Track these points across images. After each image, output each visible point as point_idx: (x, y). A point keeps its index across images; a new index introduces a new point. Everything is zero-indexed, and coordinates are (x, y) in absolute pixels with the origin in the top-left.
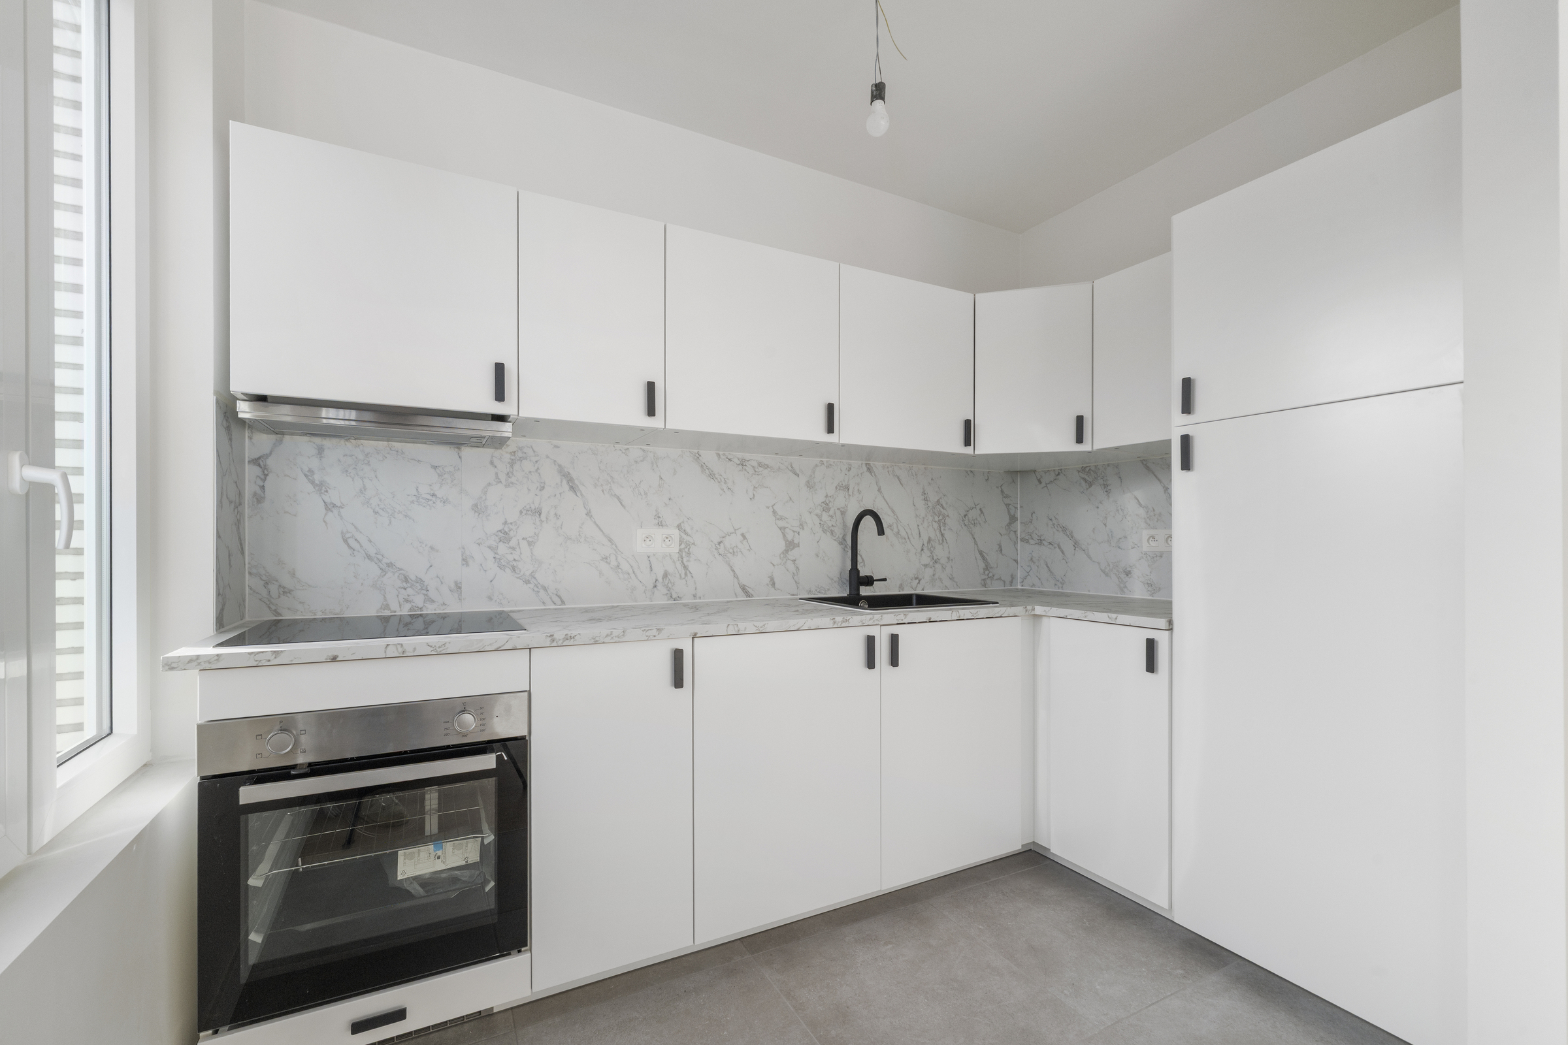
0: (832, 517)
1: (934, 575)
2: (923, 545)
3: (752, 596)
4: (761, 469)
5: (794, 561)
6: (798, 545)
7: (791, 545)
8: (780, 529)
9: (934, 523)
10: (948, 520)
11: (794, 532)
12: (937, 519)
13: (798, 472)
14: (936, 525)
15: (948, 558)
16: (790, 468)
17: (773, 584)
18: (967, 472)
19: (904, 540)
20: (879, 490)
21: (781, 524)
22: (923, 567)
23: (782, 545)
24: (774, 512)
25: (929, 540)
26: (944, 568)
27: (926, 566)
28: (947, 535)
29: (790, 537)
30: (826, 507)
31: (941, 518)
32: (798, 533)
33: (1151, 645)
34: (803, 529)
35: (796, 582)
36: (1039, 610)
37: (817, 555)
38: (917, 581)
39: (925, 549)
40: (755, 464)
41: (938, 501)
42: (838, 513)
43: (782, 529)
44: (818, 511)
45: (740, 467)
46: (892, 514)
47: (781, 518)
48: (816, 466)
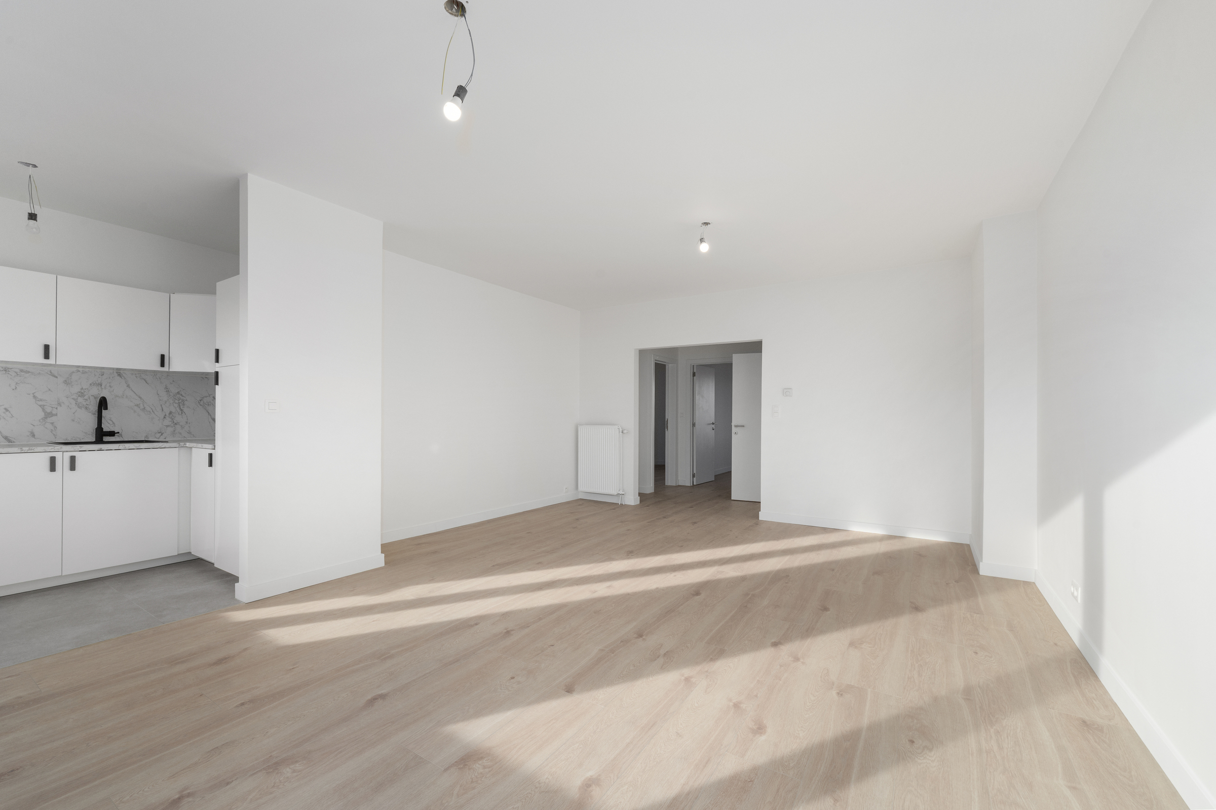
0: (86, 400)
1: (174, 431)
2: (165, 415)
3: (14, 442)
4: (23, 373)
5: (52, 423)
6: (56, 415)
7: (48, 415)
8: (40, 406)
9: (175, 404)
10: (186, 402)
11: (52, 407)
12: (177, 401)
13: (57, 375)
14: (176, 405)
15: (186, 422)
16: (49, 373)
17: (34, 436)
18: (203, 378)
19: (148, 413)
20: (128, 386)
21: (40, 403)
22: (165, 427)
23: (42, 415)
24: (34, 397)
25: (171, 413)
26: (182, 427)
27: (167, 426)
28: (185, 410)
29: (48, 410)
30: (81, 394)
31: (180, 401)
32: (57, 408)
33: (211, 455)
34: (61, 406)
35: (54, 435)
36: (188, 444)
37: (73, 420)
38: (161, 434)
39: (167, 418)
40: (18, 371)
41: (178, 393)
42: (92, 398)
43: (42, 407)
44: (74, 397)
45: (4, 372)
46: (139, 399)
47: (41, 400)
48: (73, 372)
